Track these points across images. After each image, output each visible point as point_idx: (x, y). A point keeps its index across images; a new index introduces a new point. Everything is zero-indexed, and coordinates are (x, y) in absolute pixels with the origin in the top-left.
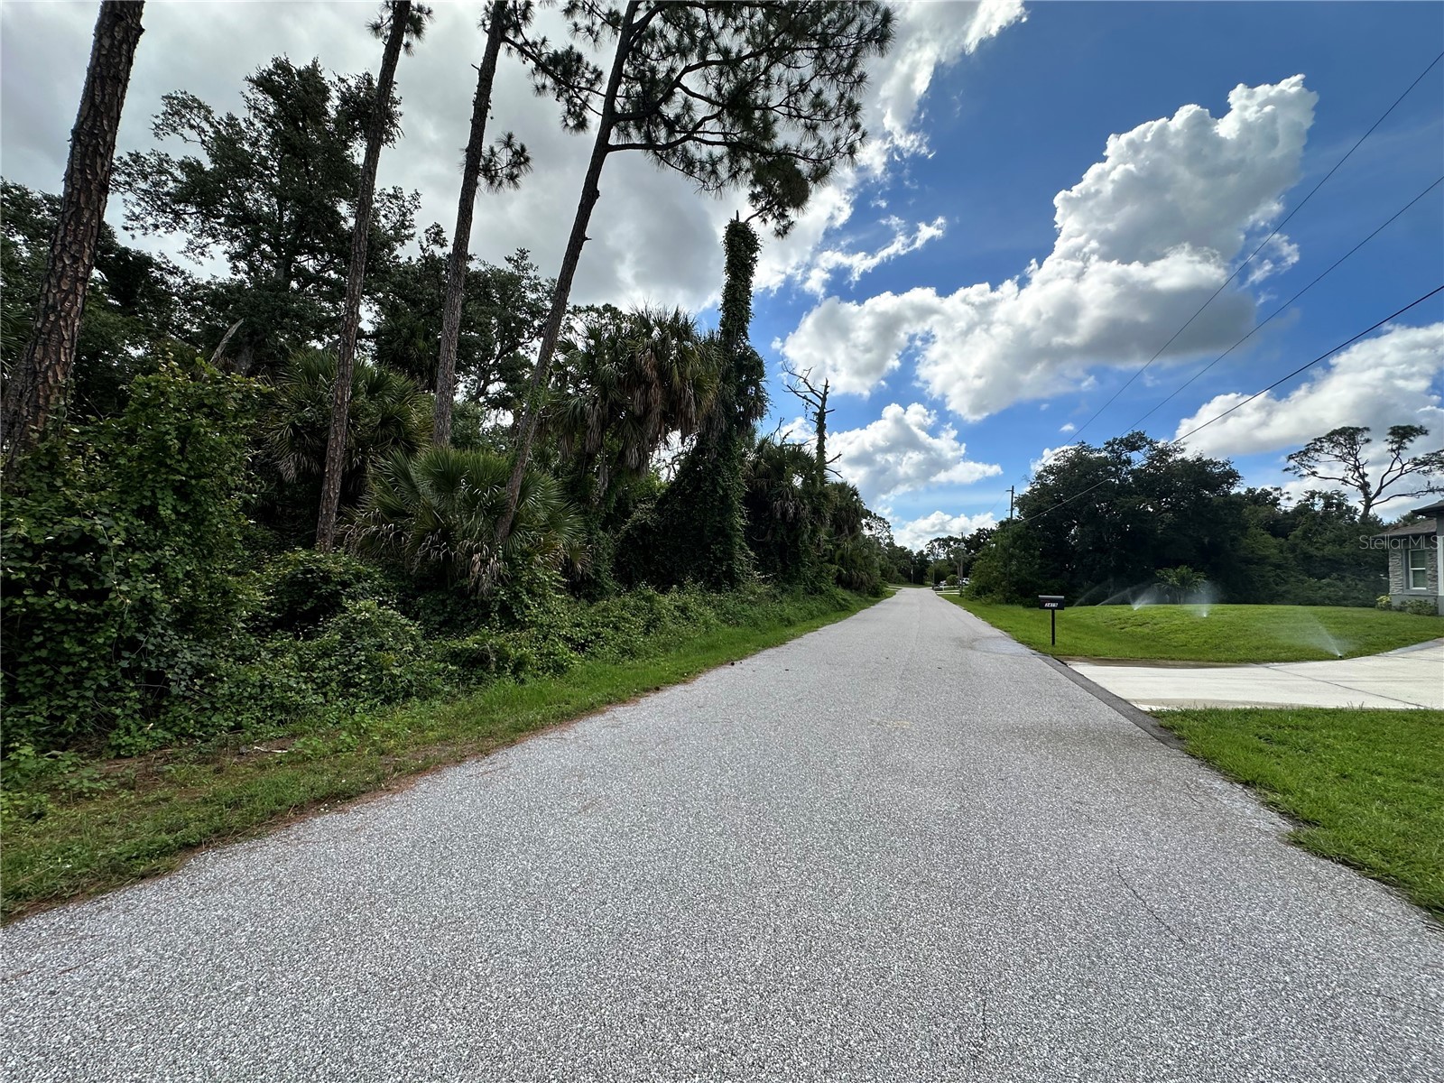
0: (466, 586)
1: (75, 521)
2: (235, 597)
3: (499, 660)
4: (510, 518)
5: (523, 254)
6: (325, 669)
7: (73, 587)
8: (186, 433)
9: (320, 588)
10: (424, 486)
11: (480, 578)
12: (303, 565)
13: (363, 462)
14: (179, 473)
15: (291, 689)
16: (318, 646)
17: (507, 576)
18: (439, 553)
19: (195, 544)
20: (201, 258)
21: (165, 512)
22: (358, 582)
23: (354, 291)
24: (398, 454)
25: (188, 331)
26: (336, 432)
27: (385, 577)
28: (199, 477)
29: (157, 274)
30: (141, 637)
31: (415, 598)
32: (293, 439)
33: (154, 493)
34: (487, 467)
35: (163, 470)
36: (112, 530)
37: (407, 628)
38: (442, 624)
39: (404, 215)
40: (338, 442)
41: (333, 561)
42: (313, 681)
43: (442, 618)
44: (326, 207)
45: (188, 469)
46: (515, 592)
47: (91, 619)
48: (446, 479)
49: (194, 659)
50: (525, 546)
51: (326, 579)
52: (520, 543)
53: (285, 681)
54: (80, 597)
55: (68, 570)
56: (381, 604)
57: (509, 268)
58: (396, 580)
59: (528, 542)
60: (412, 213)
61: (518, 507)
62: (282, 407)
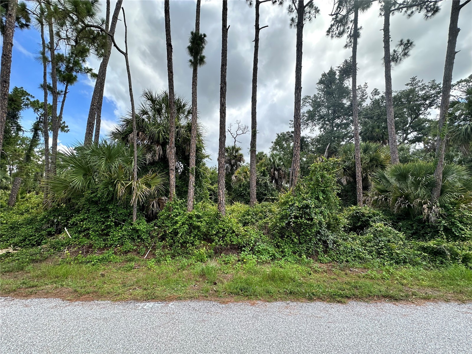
0: (422, 219)
1: (305, 201)
2: (340, 221)
3: (451, 254)
4: (440, 187)
5: (414, 79)
6: (370, 247)
7: (307, 217)
8: (322, 176)
9: (362, 218)
10: (393, 180)
11: (429, 215)
12: (355, 211)
13: (366, 175)
14: (322, 187)
15: (360, 252)
16: (366, 238)
17: (444, 214)
18: (405, 205)
19: (328, 206)
20: (313, 132)
21: (321, 198)
22: (374, 216)
23: (356, 123)
24: (380, 170)
25: (313, 151)
26: (358, 167)
27: (384, 215)
28: (326, 187)
29: (305, 140)
30: (320, 231)
31: (397, 223)
32: (344, 172)
33: (318, 193)
34: (421, 168)
35: (319, 187)
36: (311, 202)
37: (398, 235)
38: (413, 234)
39: (363, 92)
40: (359, 171)
41: (365, 209)
42: (367, 250)
43: (412, 232)
44: (340, 103)
45: (324, 186)
46: (451, 222)
47: (311, 225)
48: (402, 176)
49: (333, 238)
50: (452, 200)
51: (363, 215)
52: (447, 198)
53: (358, 249)
54: (308, 220)
55: (305, 213)
56: (385, 225)
57: (409, 87)
58: (388, 216)
59: (454, 198)
60: (365, 90)
61: (443, 182)
62: (339, 164)
